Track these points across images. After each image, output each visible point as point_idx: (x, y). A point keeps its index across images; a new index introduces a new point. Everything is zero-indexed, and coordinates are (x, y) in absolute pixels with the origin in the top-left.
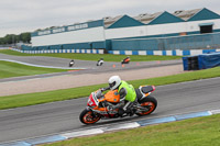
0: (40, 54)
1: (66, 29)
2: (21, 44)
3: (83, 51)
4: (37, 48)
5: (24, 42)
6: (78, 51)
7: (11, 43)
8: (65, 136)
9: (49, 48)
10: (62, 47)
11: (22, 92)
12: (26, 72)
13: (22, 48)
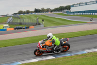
0: (75, 15)
1: (86, 4)
2: (66, 10)
3: (94, 14)
4: (73, 12)
5: (68, 9)
6: (91, 14)
7: (62, 10)
8: (86, 51)
9: (78, 12)
10: (84, 12)
11: (67, 32)
12: (68, 23)
13: (67, 12)
